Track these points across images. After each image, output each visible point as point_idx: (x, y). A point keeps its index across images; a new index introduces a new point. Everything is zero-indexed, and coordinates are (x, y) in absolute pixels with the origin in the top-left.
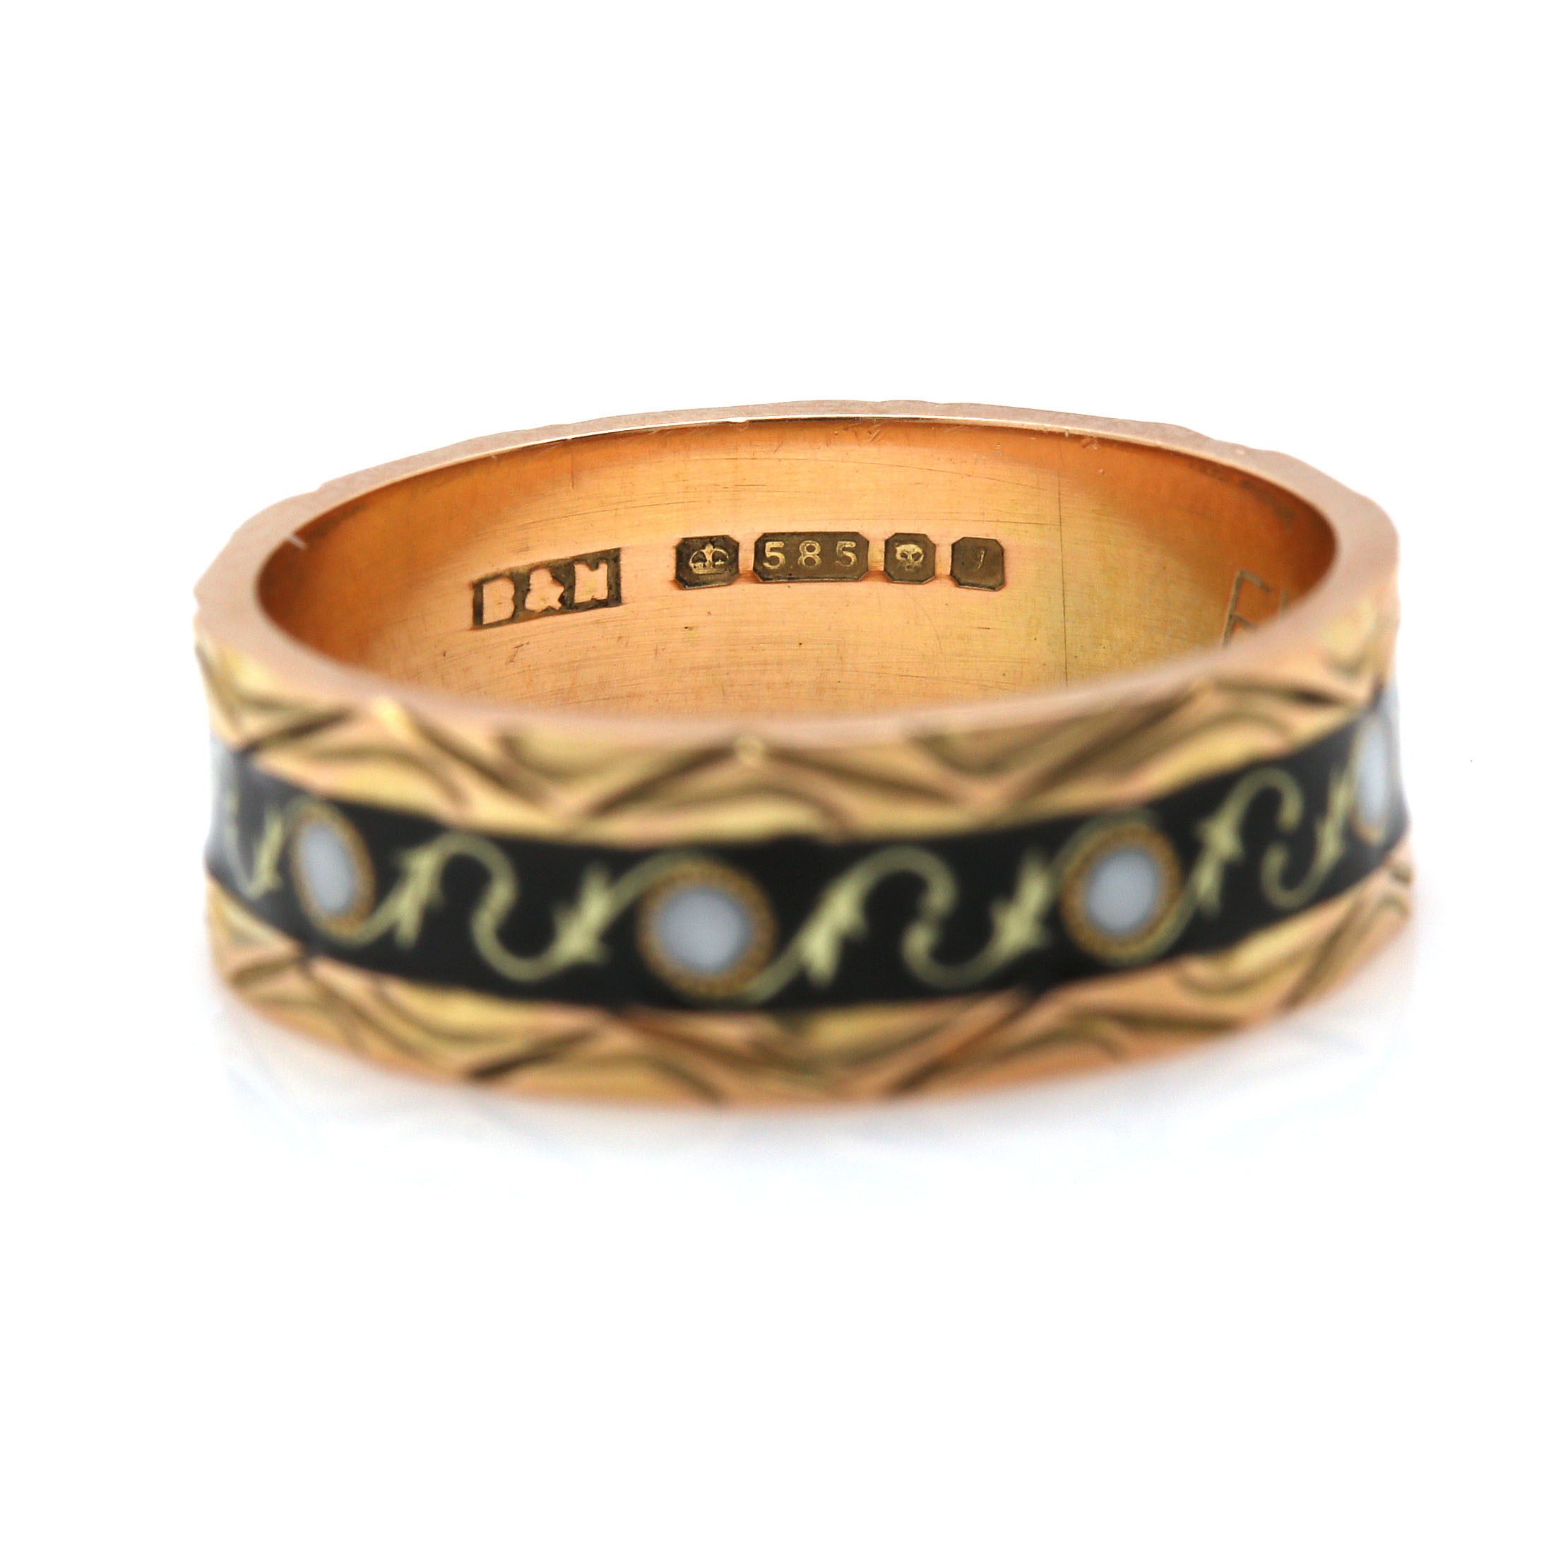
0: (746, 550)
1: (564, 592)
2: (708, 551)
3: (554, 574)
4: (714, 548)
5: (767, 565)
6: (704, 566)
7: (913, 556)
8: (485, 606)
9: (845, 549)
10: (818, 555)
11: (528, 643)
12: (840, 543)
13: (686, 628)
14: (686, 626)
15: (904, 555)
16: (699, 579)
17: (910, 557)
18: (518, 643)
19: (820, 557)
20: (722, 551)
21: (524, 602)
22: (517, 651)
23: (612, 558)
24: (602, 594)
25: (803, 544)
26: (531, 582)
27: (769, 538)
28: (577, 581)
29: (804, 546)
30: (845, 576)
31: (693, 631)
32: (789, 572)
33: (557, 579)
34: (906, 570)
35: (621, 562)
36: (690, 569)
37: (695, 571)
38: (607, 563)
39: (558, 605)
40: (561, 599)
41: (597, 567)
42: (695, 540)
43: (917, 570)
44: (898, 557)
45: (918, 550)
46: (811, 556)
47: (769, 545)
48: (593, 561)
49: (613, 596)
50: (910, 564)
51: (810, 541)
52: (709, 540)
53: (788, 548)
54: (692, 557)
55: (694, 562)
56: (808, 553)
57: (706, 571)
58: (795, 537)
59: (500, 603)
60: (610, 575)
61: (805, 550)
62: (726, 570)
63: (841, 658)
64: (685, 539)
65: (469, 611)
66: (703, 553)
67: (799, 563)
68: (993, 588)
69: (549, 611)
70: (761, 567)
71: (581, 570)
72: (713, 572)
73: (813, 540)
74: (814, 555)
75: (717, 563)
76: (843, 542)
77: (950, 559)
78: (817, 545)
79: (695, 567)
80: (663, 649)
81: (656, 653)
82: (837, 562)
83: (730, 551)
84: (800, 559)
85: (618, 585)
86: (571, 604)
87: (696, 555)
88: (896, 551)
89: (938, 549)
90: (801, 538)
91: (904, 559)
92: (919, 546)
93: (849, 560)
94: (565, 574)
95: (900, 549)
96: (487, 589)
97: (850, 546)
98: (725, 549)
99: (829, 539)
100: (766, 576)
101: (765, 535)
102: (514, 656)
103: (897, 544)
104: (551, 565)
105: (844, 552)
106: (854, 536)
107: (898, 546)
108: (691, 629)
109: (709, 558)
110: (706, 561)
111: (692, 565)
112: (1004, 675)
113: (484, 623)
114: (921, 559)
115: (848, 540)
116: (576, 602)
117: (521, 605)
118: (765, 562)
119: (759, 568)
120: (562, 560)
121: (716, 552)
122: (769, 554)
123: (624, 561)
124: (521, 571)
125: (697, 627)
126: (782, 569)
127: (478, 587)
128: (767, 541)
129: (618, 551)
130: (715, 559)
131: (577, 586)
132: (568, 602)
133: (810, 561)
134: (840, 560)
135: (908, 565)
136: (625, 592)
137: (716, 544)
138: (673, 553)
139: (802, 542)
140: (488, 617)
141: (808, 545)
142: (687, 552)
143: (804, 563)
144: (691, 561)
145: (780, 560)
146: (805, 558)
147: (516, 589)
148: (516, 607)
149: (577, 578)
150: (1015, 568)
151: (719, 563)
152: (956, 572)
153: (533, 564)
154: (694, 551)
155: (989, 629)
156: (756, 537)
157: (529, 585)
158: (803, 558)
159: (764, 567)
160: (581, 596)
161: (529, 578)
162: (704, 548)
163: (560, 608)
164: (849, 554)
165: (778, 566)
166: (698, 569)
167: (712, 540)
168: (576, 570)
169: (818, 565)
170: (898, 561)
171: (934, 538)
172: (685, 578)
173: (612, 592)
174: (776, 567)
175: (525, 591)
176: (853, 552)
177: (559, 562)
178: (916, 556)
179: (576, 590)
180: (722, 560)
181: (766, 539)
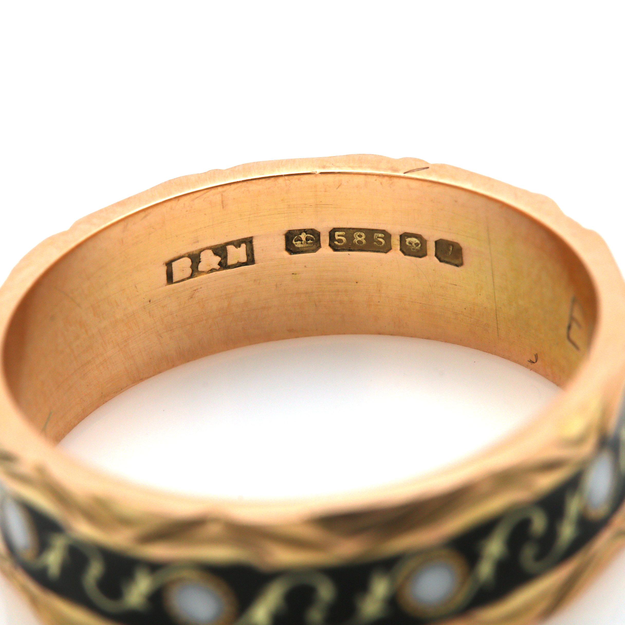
0: (324, 236)
1: (221, 260)
2: (303, 236)
3: (215, 252)
4: (306, 234)
5: (336, 243)
6: (301, 243)
7: (415, 244)
8: (174, 273)
9: (378, 237)
10: (364, 239)
11: (201, 288)
12: (375, 234)
13: (293, 274)
14: (293, 273)
15: (410, 243)
16: (299, 249)
17: (413, 244)
18: (195, 288)
19: (366, 240)
20: (311, 236)
21: (197, 268)
22: (195, 292)
23: (249, 241)
24: (244, 259)
25: (355, 234)
26: (201, 257)
27: (337, 230)
28: (228, 255)
29: (356, 235)
30: (380, 250)
31: (297, 275)
32: (349, 247)
33: (216, 254)
34: (412, 250)
35: (254, 243)
36: (294, 245)
37: (296, 246)
38: (246, 244)
39: (218, 267)
40: (220, 264)
41: (240, 246)
42: (296, 231)
43: (418, 251)
44: (407, 243)
45: (417, 241)
46: (361, 240)
47: (337, 233)
48: (237, 244)
49: (250, 259)
50: (414, 248)
51: (360, 232)
52: (303, 230)
53: (348, 235)
54: (294, 239)
55: (295, 241)
56: (358, 238)
57: (302, 246)
58: (351, 230)
59: (183, 270)
60: (248, 249)
61: (357, 236)
62: (314, 245)
63: (379, 291)
64: (290, 231)
65: (164, 276)
66: (300, 237)
67: (354, 242)
68: (457, 265)
69: (212, 270)
70: (334, 244)
71: (230, 248)
72: (306, 246)
73: (361, 232)
74: (362, 239)
75: (308, 242)
76: (378, 234)
77: (434, 248)
78: (363, 234)
79: (296, 244)
80: (281, 285)
81: (276, 287)
82: (375, 243)
83: (316, 236)
84: (354, 241)
85: (253, 254)
86: (226, 266)
87: (297, 238)
88: (406, 241)
89: (428, 243)
90: (355, 231)
91: (410, 245)
92: (418, 240)
93: (381, 243)
94: (221, 251)
95: (408, 240)
96: (174, 264)
97: (381, 236)
98: (312, 235)
99: (370, 233)
100: (336, 248)
101: (334, 229)
102: (193, 295)
103: (406, 237)
104: (212, 248)
105: (378, 239)
106: (383, 232)
107: (407, 238)
108: (296, 274)
109: (304, 239)
110: (302, 241)
111: (294, 242)
112: (465, 309)
113: (174, 281)
114: (420, 245)
115: (380, 233)
116: (228, 265)
117: (196, 269)
118: (335, 241)
119: (333, 244)
120: (219, 245)
121: (307, 236)
122: (337, 238)
123: (255, 243)
124: (195, 253)
125: (299, 274)
126: (345, 245)
127: (169, 264)
128: (336, 231)
129: (252, 238)
130: (307, 239)
131: (228, 257)
132: (224, 265)
133: (359, 242)
134: (376, 242)
135: (413, 248)
136: (256, 257)
137: (307, 232)
138: (283, 238)
139: (354, 233)
140: (175, 278)
141: (358, 234)
142: (291, 236)
143: (357, 243)
144: (294, 240)
145: (344, 241)
146: (357, 240)
147: (192, 262)
148: (193, 271)
149: (228, 253)
150: (467, 257)
151: (310, 242)
152: (438, 254)
153: (202, 249)
154: (295, 236)
155: (456, 285)
156: (330, 230)
157: (200, 259)
158: (356, 241)
159: (335, 244)
160: (231, 261)
161: (200, 256)
162: (301, 234)
163: (219, 269)
164: (381, 240)
165: (342, 243)
166: (298, 244)
167: (305, 231)
168: (227, 249)
169: (364, 244)
170: (407, 246)
171: (425, 237)
172: (291, 249)
173: (250, 258)
174: (342, 244)
175: (198, 262)
176: (383, 239)
177: (218, 246)
178: (417, 244)
179: (228, 259)
180: (311, 240)
181: (335, 230)
